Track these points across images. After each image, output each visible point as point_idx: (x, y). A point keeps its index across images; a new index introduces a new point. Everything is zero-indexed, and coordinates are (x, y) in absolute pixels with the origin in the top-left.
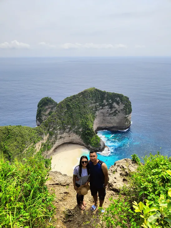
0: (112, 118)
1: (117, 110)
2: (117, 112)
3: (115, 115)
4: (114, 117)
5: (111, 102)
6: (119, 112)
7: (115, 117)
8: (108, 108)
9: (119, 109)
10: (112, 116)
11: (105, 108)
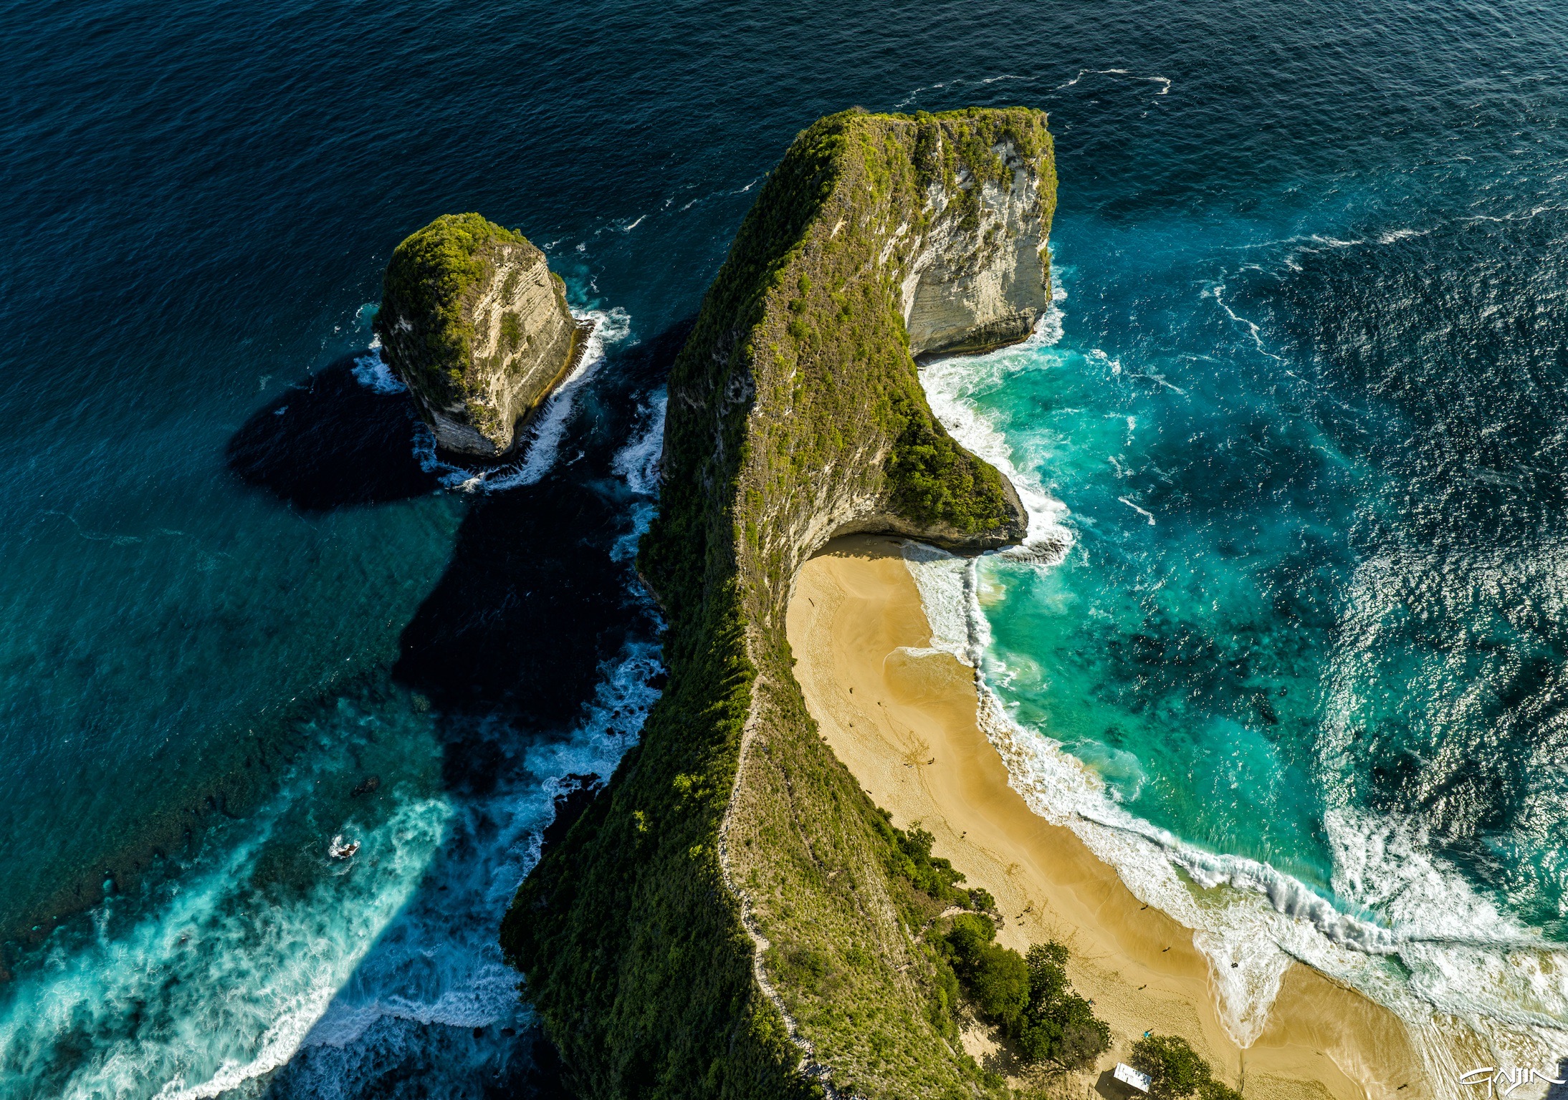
5: (966, 186)
6: (1009, 233)
8: (951, 228)
9: (1012, 214)
10: (971, 276)
11: (938, 235)
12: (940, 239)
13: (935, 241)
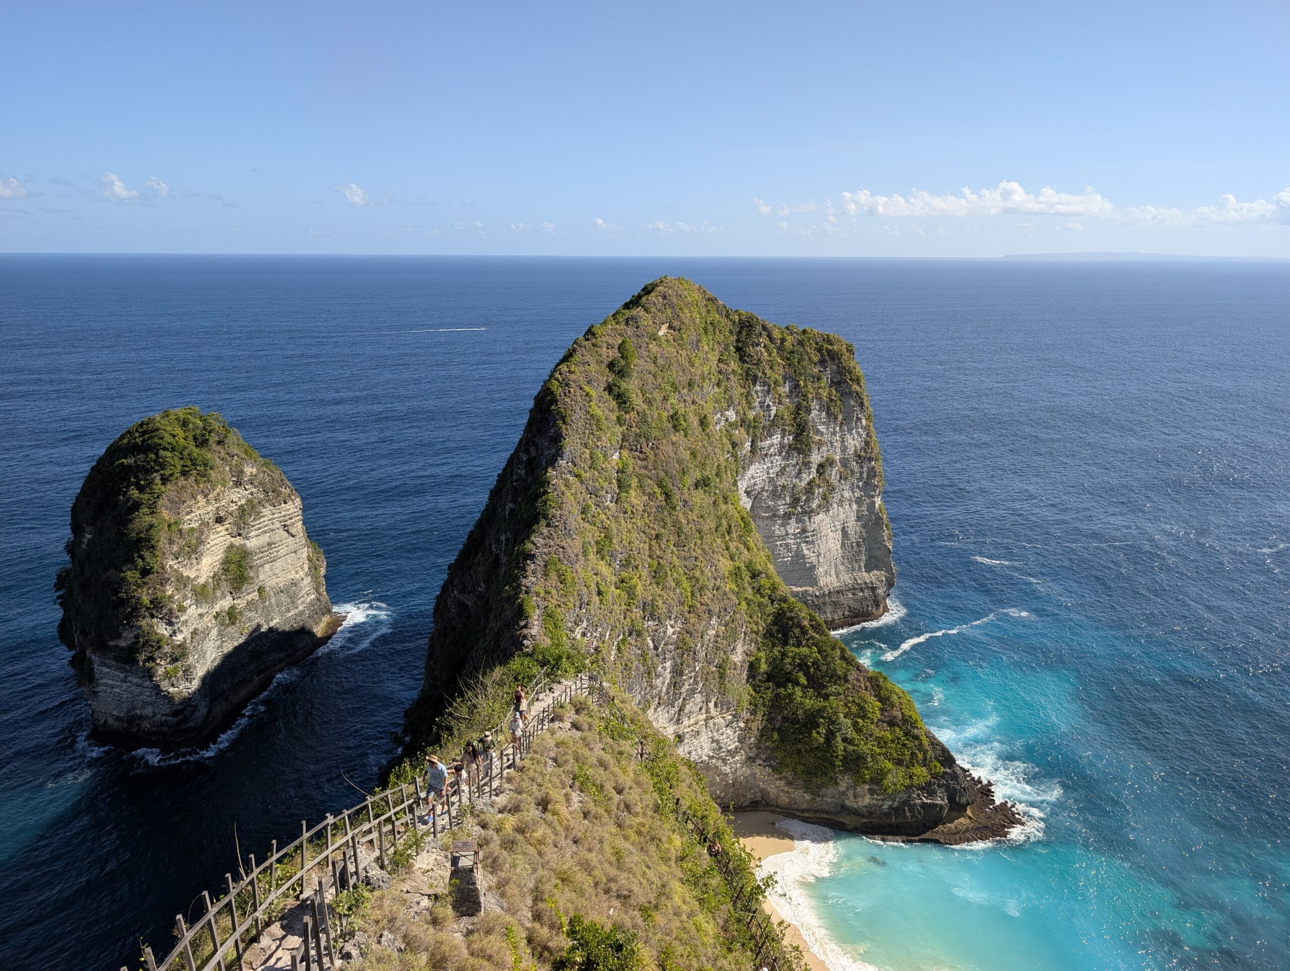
0: (812, 525)
5: (793, 400)
6: (843, 474)
7: (827, 521)
8: (782, 446)
9: (844, 449)
10: (810, 513)
11: (769, 448)
12: (771, 455)
13: (766, 455)
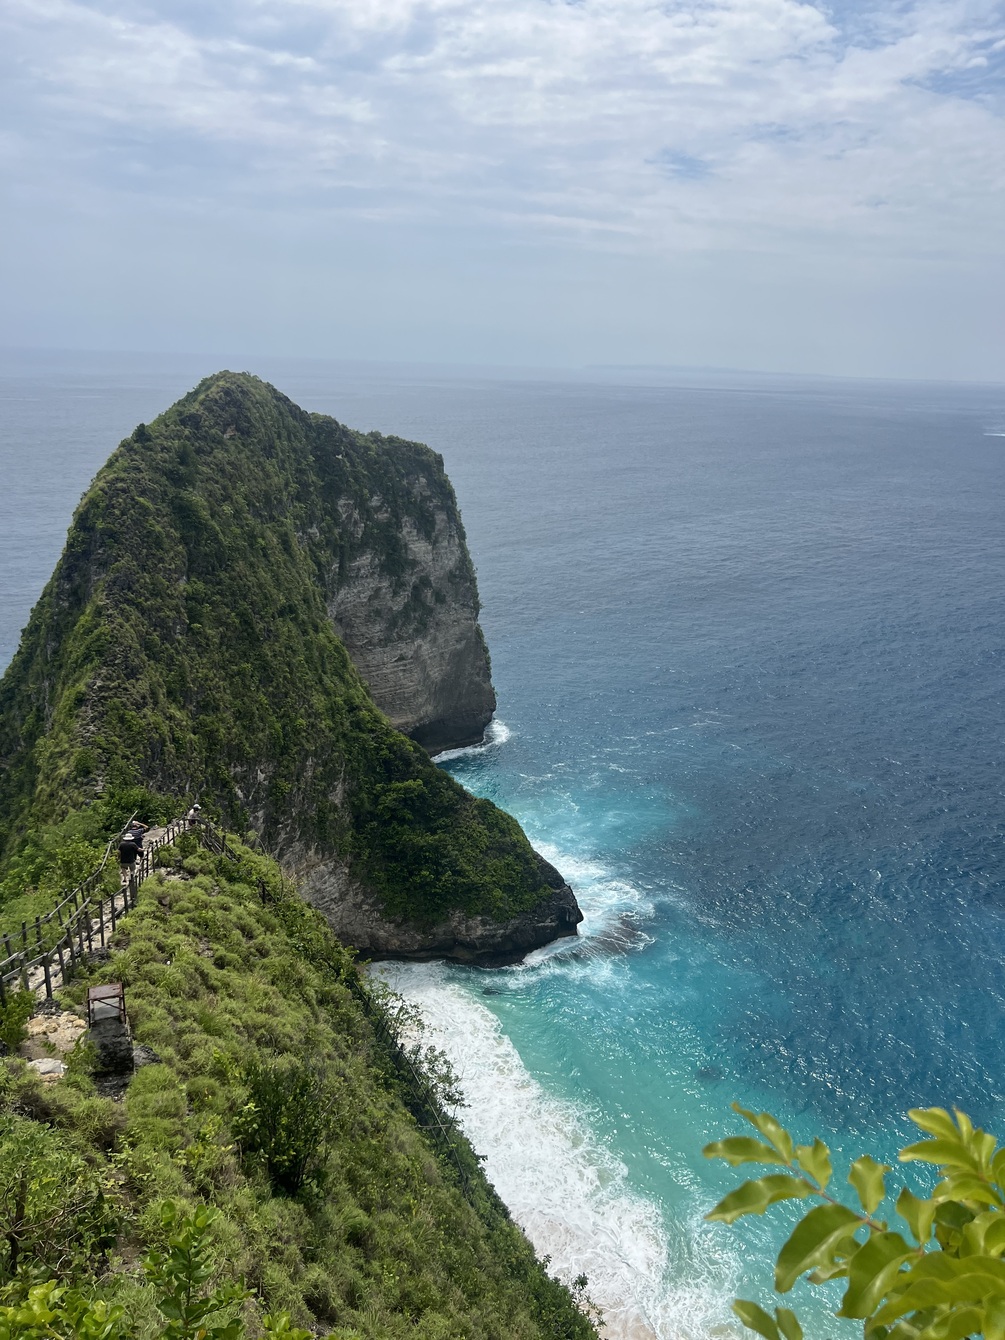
0: (408, 650)
1: (425, 582)
2: (428, 595)
3: (421, 630)
4: (419, 641)
5: (382, 516)
6: (440, 598)
7: (425, 647)
8: (374, 567)
9: (438, 569)
10: (407, 639)
11: (359, 569)
12: (362, 577)
13: (357, 576)
